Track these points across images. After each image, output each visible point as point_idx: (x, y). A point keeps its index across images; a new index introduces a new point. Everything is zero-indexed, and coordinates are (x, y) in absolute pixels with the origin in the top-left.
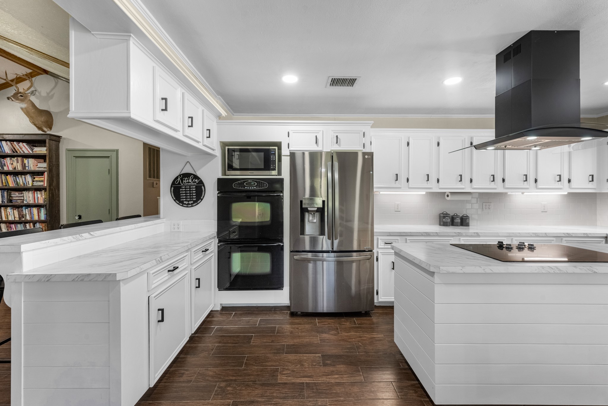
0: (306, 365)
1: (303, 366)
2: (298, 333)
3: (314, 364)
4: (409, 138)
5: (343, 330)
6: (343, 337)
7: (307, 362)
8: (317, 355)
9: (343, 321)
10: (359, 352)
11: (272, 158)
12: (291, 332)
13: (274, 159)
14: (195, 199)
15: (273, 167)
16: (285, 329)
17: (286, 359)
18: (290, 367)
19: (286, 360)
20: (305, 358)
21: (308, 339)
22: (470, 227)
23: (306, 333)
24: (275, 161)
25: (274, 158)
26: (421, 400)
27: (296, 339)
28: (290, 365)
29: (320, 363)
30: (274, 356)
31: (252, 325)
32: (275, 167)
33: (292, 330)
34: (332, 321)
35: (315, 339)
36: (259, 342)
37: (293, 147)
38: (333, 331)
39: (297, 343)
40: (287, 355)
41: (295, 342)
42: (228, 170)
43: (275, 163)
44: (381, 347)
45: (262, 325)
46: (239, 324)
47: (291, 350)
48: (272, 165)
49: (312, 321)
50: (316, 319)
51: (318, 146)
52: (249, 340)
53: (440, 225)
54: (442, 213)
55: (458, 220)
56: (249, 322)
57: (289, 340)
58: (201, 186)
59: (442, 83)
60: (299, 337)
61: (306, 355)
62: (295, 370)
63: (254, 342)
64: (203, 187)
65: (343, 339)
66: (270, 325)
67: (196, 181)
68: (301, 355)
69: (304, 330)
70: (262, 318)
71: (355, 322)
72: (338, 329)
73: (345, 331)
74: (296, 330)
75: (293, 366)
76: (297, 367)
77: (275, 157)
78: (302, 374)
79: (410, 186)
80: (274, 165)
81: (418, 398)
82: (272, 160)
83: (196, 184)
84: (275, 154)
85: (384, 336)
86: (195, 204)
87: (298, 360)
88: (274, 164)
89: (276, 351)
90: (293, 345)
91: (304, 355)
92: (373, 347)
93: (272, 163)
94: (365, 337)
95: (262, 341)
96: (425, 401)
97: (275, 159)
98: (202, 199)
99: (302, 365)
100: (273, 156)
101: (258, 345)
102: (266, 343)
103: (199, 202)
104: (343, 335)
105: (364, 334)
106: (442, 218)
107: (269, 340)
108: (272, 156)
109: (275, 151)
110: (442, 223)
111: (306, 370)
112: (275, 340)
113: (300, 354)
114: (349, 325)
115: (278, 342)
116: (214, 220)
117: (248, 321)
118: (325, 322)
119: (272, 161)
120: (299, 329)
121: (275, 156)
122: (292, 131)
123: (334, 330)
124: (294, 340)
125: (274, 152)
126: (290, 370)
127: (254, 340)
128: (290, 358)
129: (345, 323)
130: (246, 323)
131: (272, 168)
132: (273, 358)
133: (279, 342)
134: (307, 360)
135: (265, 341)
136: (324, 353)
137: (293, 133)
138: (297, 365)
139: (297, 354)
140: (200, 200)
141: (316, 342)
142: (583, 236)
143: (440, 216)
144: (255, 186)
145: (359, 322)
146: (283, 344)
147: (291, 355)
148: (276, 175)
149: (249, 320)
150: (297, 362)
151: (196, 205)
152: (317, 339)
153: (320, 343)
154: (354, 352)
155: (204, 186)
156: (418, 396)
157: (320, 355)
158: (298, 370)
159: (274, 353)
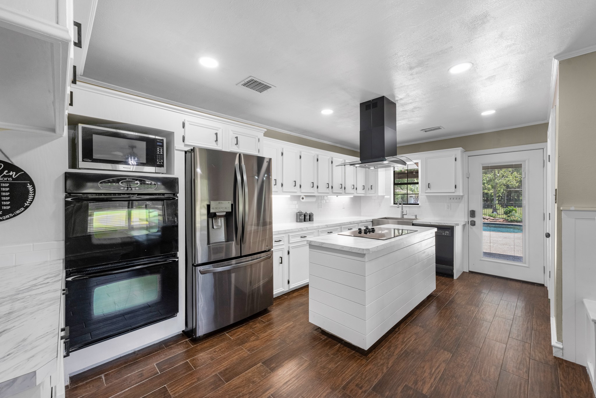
0: (257, 380)
1: (256, 382)
2: (220, 356)
3: (263, 374)
4: (283, 149)
5: (259, 332)
6: (265, 338)
7: (255, 377)
8: (259, 365)
9: (252, 324)
10: (288, 344)
11: (158, 151)
12: (212, 359)
13: (161, 153)
14: (9, 207)
15: (160, 163)
16: (201, 359)
17: (231, 387)
18: (244, 392)
19: (233, 387)
20: (250, 374)
21: (236, 356)
22: (314, 221)
23: (228, 351)
24: (163, 155)
25: (161, 151)
26: (352, 354)
27: (224, 362)
28: (243, 390)
29: (267, 370)
30: (216, 391)
31: (151, 376)
32: (163, 163)
33: (210, 356)
34: (243, 328)
35: (242, 352)
36: (182, 389)
37: (189, 141)
38: (252, 338)
39: (228, 365)
40: (229, 382)
41: (225, 365)
42: (83, 161)
43: (163, 157)
44: (299, 332)
45: (165, 369)
46: (127, 385)
47: (228, 375)
48: (159, 160)
49: (223, 337)
50: (225, 334)
51: (217, 145)
52: (164, 395)
53: (297, 221)
54: (299, 212)
55: (308, 217)
56: (142, 375)
57: (217, 367)
58: (26, 184)
59: (320, 111)
60: (225, 358)
61: (248, 371)
62: (251, 390)
63: (174, 394)
64: (30, 187)
65: (267, 339)
66: (177, 364)
67: (11, 174)
68: (244, 374)
69: (223, 349)
70: (157, 361)
71: (262, 321)
72: (254, 333)
73: (262, 332)
74: (214, 353)
75: (246, 388)
76: (250, 387)
77: (163, 151)
78: (261, 390)
79: (284, 190)
80: (162, 161)
81: (349, 353)
82: (158, 153)
83: (10, 179)
84: (162, 146)
85: (293, 322)
86: (8, 216)
87: (246, 380)
88: (161, 159)
89: (213, 386)
90: (226, 369)
91: (246, 372)
92: (294, 335)
93: (159, 157)
94: (281, 329)
95: (184, 386)
96: (354, 353)
97: (163, 153)
98: (27, 207)
99: (253, 382)
100: (160, 148)
101: (182, 393)
102: (191, 385)
103: (18, 212)
104: (263, 337)
105: (279, 328)
106: (298, 216)
107: (192, 380)
108: (158, 149)
109: (163, 143)
110: (299, 220)
111: (261, 384)
112: (200, 376)
113: (242, 373)
114: (260, 325)
115: (206, 376)
116: (56, 241)
117: (140, 374)
118: (236, 333)
119: (159, 155)
120: (217, 352)
121: (163, 149)
122: (188, 121)
123: (252, 336)
124: (222, 364)
125: (161, 144)
126: (247, 394)
127: (173, 391)
128: (236, 384)
129: (256, 326)
130: (139, 378)
131: (158, 163)
132: (217, 394)
133: (208, 375)
134: (253, 374)
135: (188, 384)
136: (262, 360)
137: (190, 124)
138: (249, 386)
139: (239, 375)
140: (23, 209)
141: (246, 355)
142: (365, 221)
143: (297, 215)
144: (137, 187)
145: (266, 320)
146: (214, 374)
147: (233, 381)
148: (165, 174)
149: (141, 372)
150: (246, 382)
151: (11, 218)
152: (244, 351)
153: (251, 353)
154: (285, 345)
155: (32, 183)
156: (348, 353)
157: (261, 364)
158: (254, 388)
159: (213, 389)
